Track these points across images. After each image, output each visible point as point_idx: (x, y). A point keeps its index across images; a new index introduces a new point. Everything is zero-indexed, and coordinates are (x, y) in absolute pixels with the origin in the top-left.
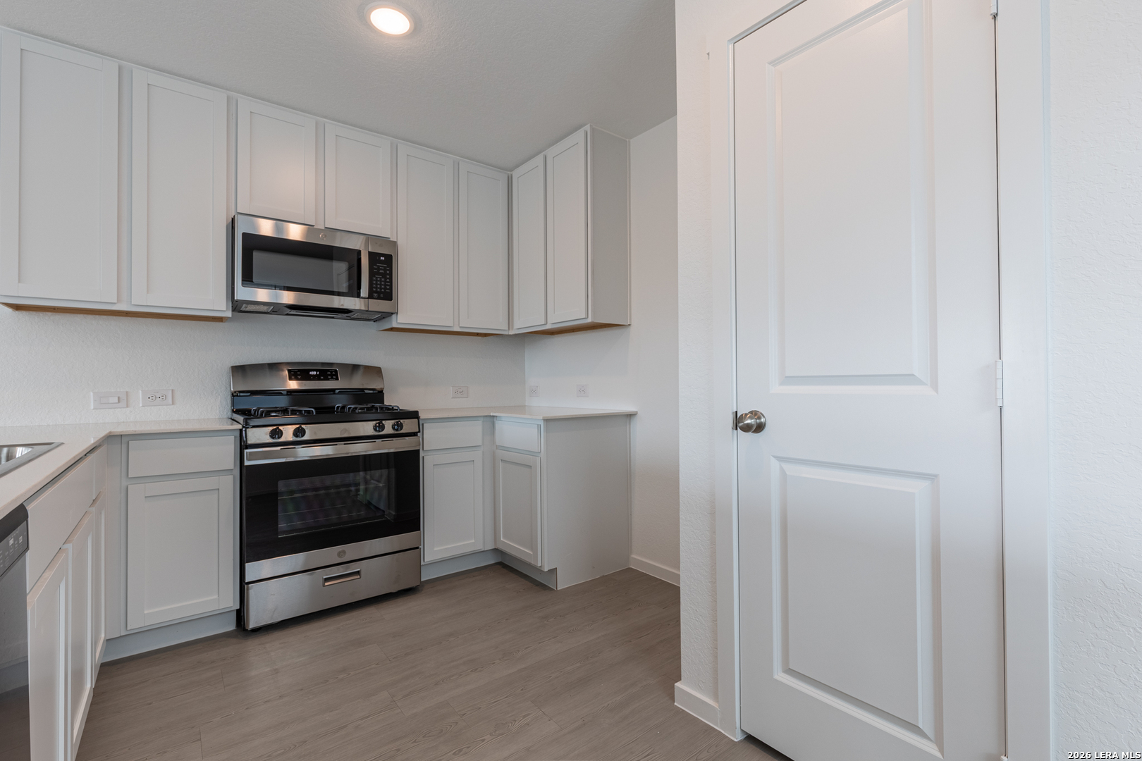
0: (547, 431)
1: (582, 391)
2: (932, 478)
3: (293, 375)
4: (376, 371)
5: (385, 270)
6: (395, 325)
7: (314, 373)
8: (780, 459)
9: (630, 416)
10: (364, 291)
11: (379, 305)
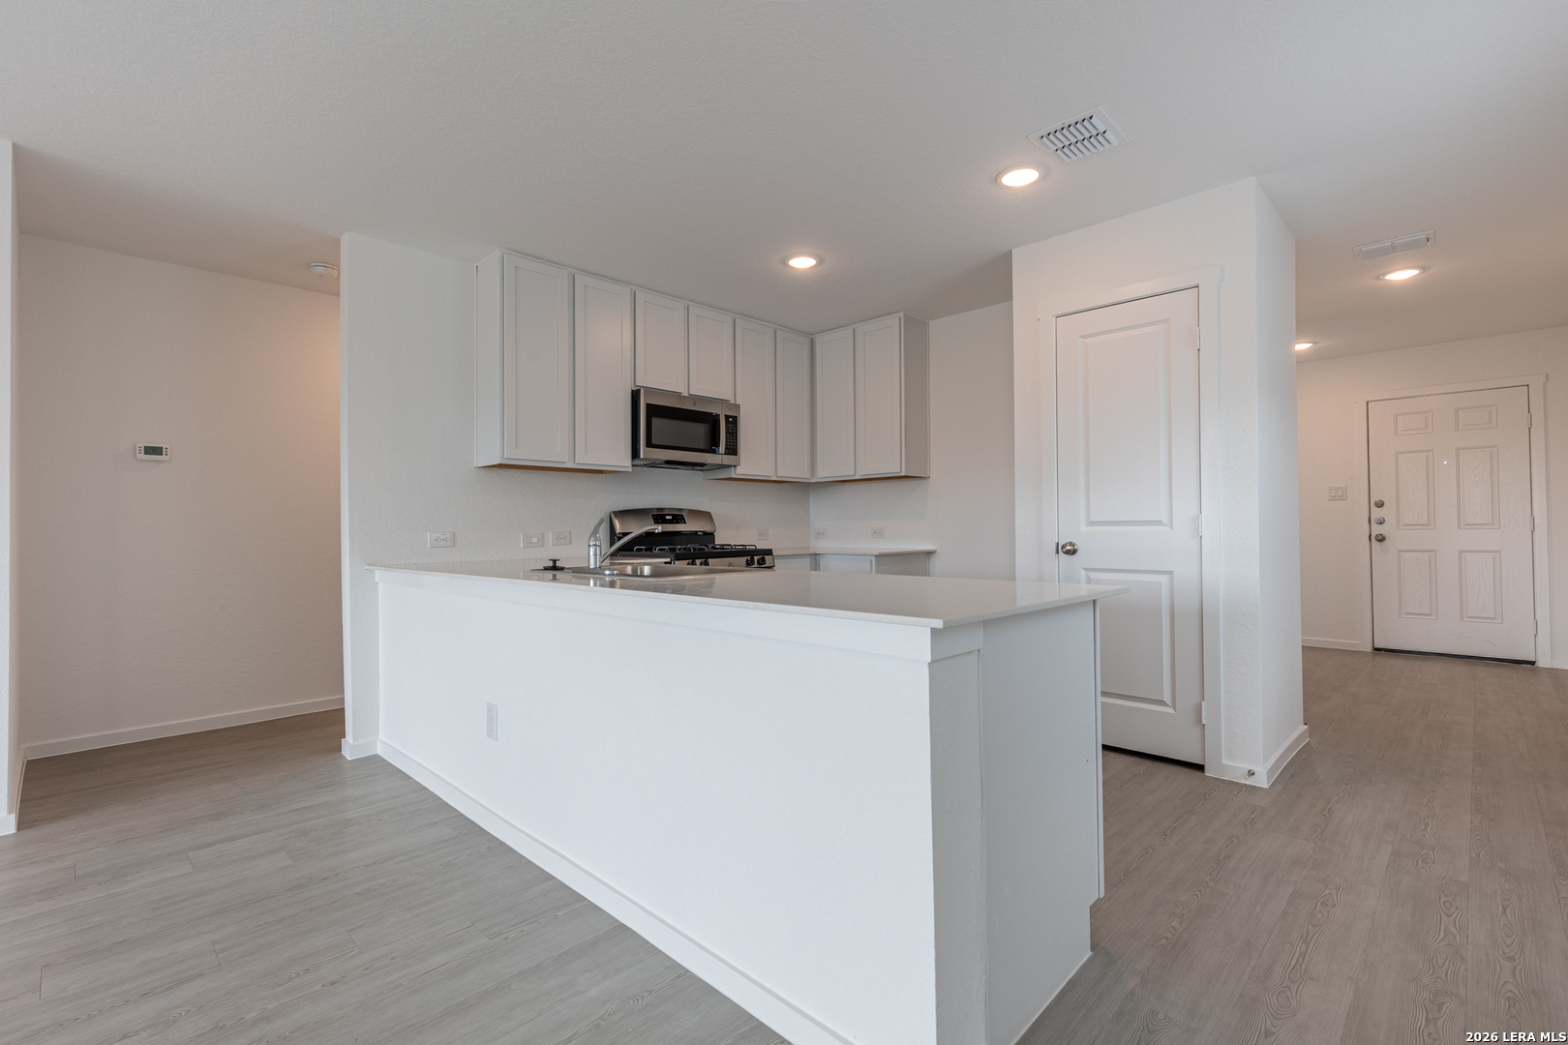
0: (877, 565)
1: (878, 534)
2: (1170, 573)
3: (658, 520)
4: (707, 516)
5: (733, 430)
6: (733, 476)
7: (670, 517)
8: (1086, 569)
9: (929, 554)
10: (722, 448)
11: (728, 460)
